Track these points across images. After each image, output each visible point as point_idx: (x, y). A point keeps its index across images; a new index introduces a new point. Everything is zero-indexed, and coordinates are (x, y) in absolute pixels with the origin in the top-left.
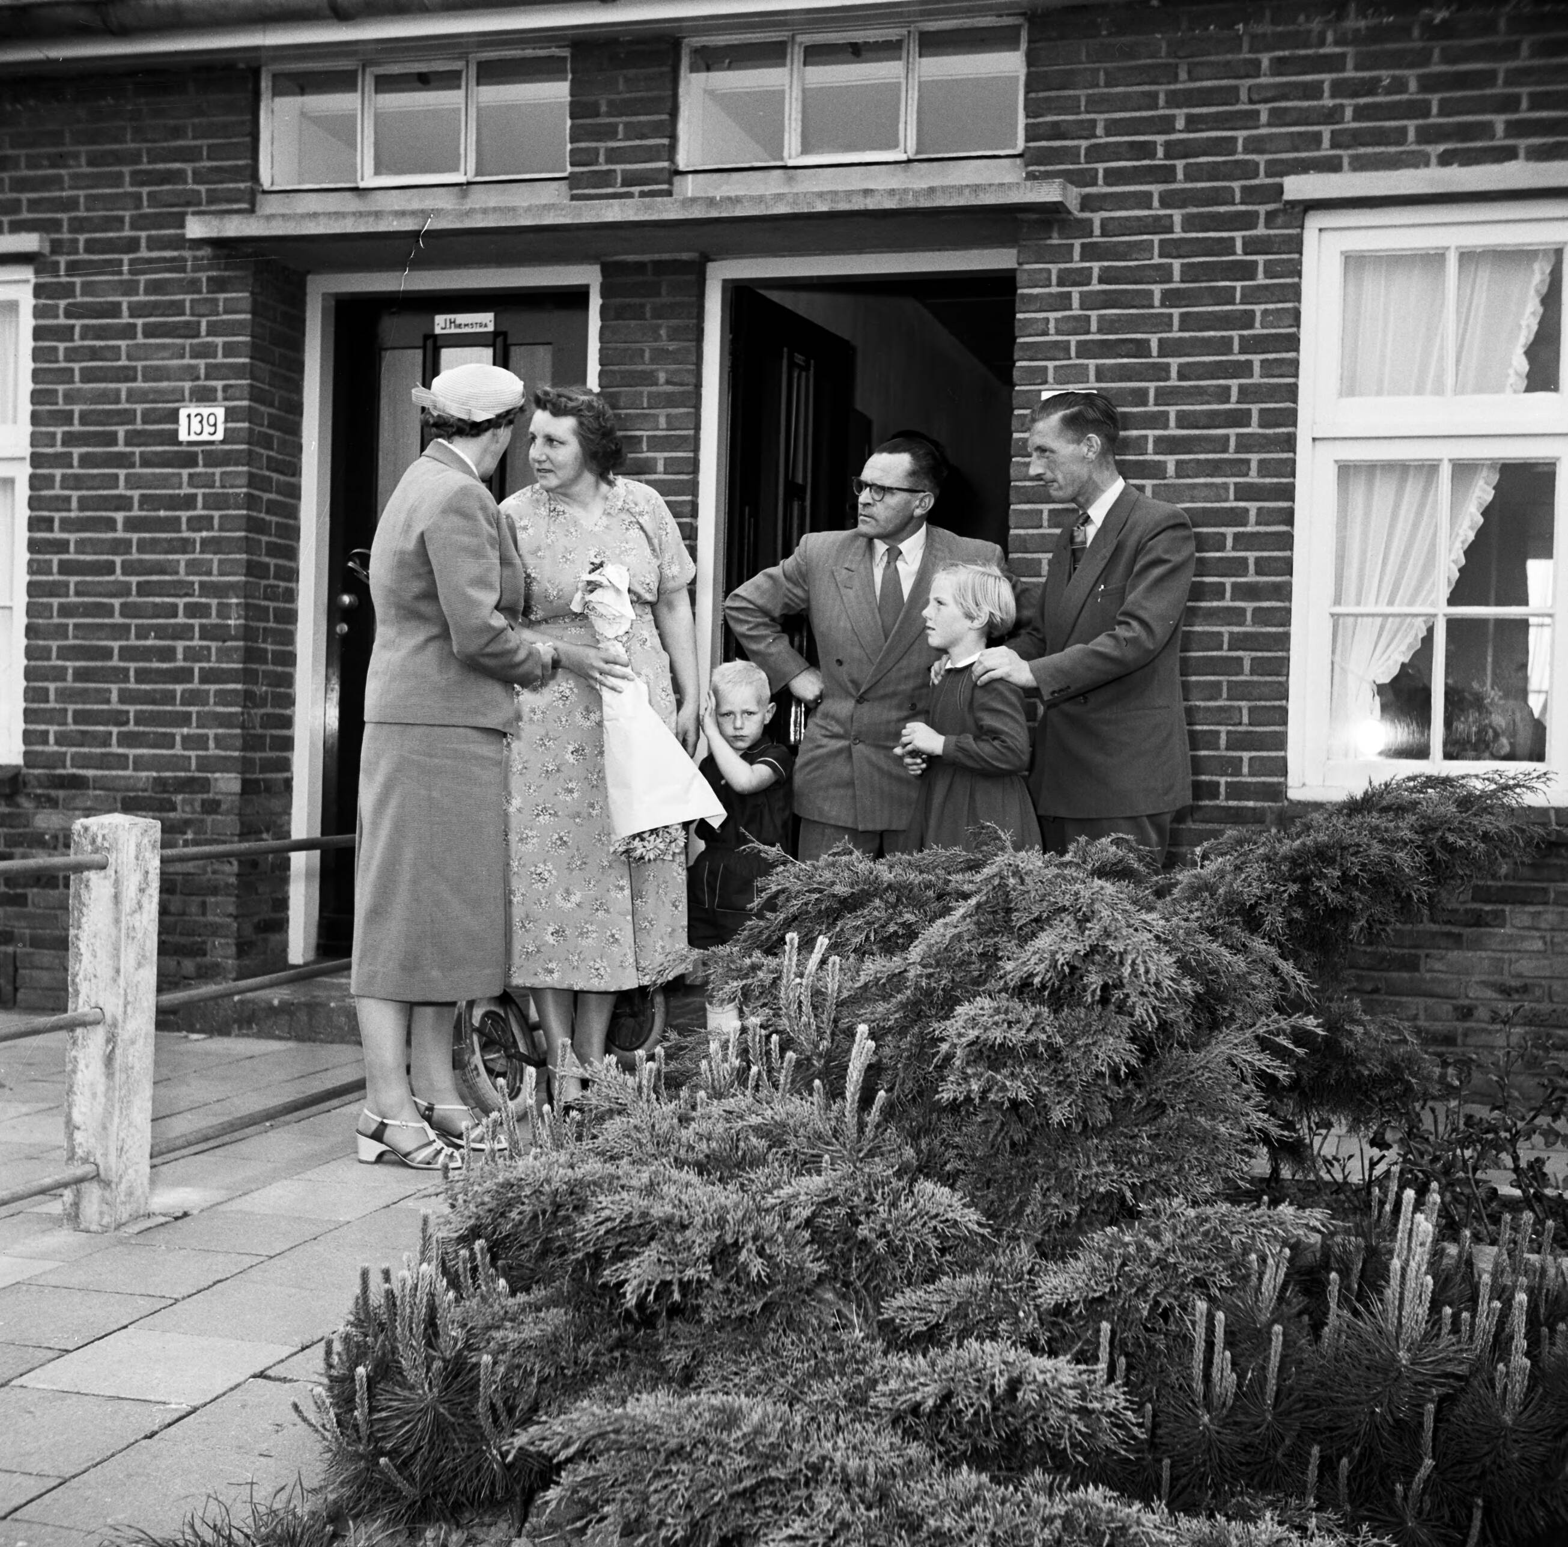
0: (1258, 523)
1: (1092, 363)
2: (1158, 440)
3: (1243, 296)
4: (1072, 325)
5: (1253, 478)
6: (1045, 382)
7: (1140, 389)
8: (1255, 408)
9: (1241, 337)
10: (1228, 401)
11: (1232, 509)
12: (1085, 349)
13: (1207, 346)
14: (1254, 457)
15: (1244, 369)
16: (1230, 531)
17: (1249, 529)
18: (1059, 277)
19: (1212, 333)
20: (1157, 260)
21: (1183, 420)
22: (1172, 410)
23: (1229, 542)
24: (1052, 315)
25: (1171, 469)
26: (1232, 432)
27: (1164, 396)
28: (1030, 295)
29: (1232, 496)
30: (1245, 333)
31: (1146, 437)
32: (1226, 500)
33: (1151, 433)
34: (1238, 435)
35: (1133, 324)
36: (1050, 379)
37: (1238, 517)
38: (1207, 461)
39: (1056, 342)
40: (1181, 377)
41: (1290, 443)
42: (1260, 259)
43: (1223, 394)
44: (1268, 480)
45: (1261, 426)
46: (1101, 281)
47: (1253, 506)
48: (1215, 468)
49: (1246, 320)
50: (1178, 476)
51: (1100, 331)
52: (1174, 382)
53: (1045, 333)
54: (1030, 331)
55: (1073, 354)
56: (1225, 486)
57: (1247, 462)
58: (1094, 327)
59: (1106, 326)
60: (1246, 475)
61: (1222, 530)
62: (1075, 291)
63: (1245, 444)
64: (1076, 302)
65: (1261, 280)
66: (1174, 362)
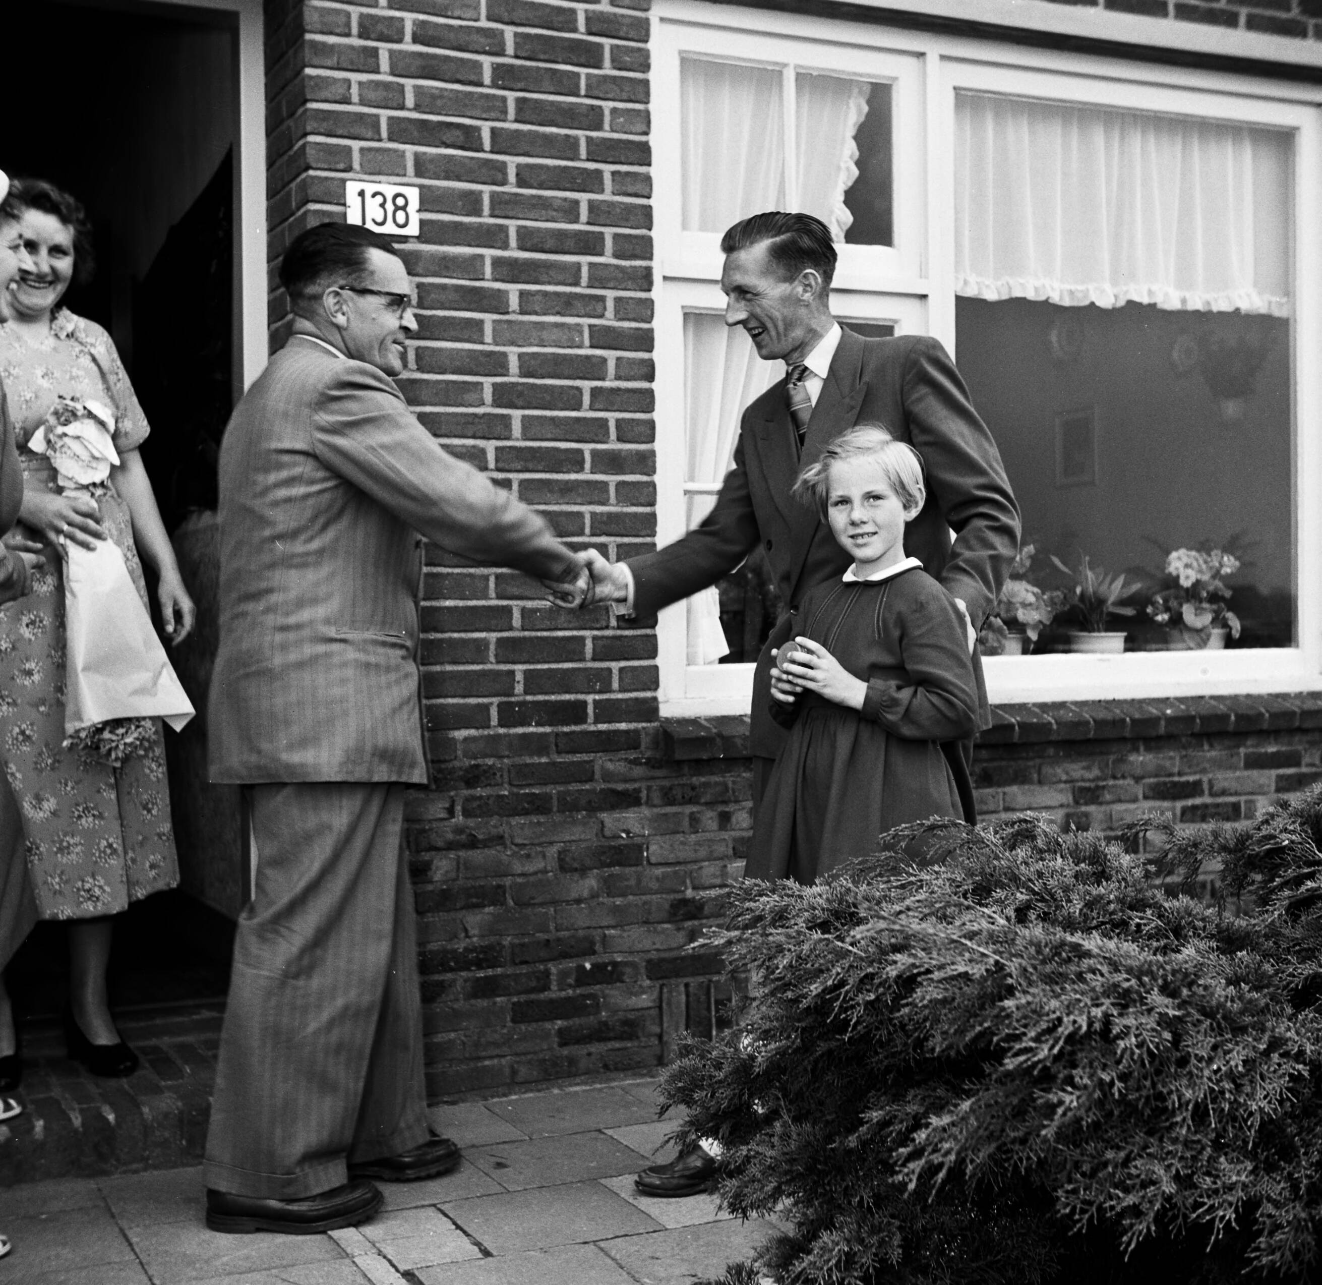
0: (618, 378)
1: (410, 150)
2: (497, 263)
3: (588, 86)
4: (380, 94)
5: (609, 320)
6: (349, 169)
7: (471, 192)
8: (609, 232)
9: (589, 140)
10: (576, 220)
11: (588, 357)
12: (399, 130)
13: (549, 146)
14: (610, 295)
15: (592, 181)
16: (587, 385)
17: (607, 384)
18: (361, 25)
19: (554, 130)
20: (484, 23)
21: (527, 240)
22: (512, 225)
23: (586, 399)
24: (355, 77)
25: (514, 302)
26: (585, 260)
27: (502, 206)
28: (324, 44)
29: (587, 342)
30: (594, 134)
31: (482, 257)
32: (580, 347)
33: (488, 253)
34: (591, 265)
35: (462, 104)
36: (356, 165)
37: (594, 368)
38: (557, 294)
39: (361, 116)
40: (521, 183)
41: (645, 280)
42: (607, 43)
43: (571, 211)
44: (626, 324)
45: (616, 256)
46: (416, 40)
47: (611, 355)
48: (567, 304)
49: (594, 119)
50: (522, 313)
51: (417, 108)
52: (511, 188)
53: (347, 101)
54: (324, 94)
55: (384, 134)
56: (578, 328)
57: (602, 299)
58: (410, 101)
59: (425, 101)
60: (601, 316)
61: (578, 383)
62: (384, 48)
63: (600, 278)
64: (384, 63)
65: (608, 70)
66: (512, 162)
